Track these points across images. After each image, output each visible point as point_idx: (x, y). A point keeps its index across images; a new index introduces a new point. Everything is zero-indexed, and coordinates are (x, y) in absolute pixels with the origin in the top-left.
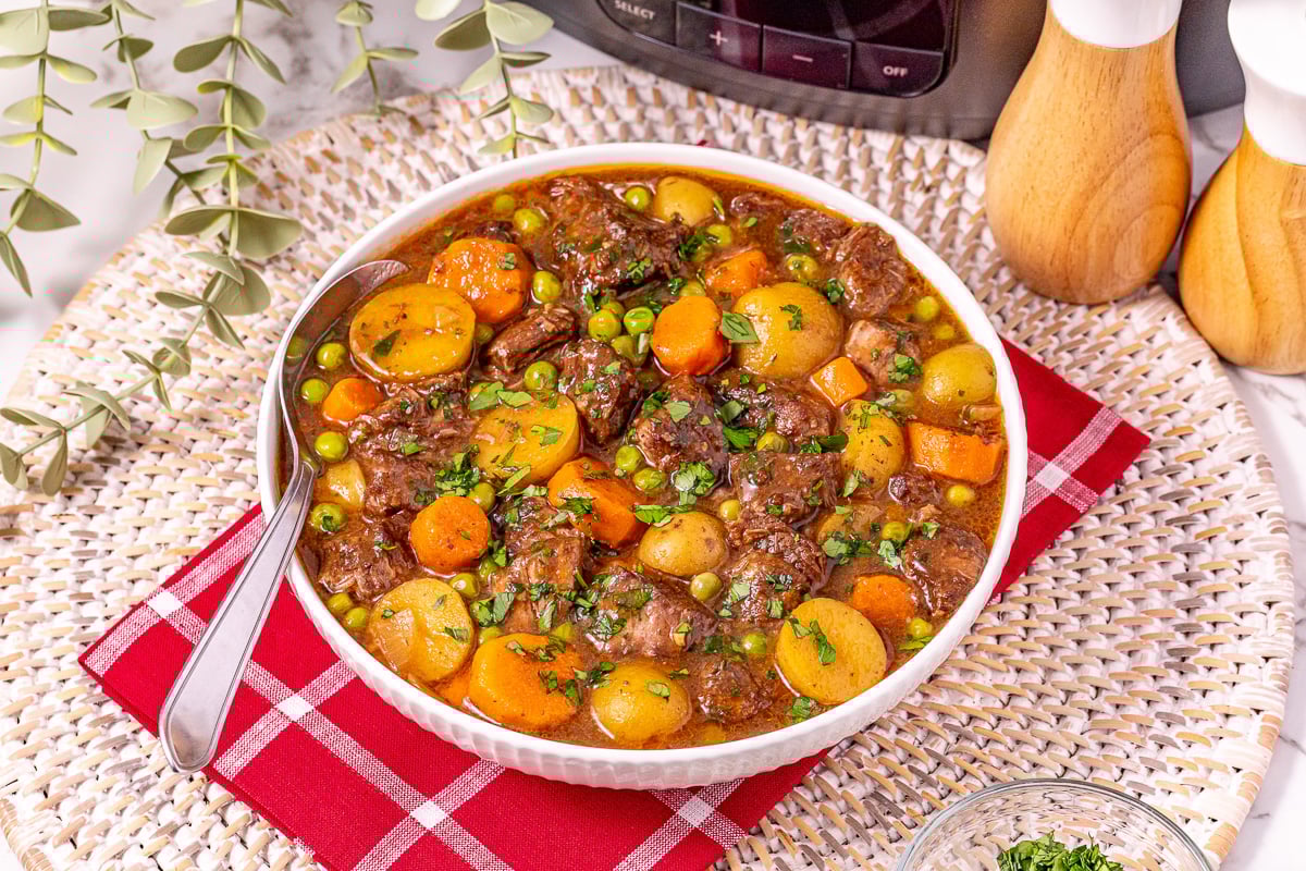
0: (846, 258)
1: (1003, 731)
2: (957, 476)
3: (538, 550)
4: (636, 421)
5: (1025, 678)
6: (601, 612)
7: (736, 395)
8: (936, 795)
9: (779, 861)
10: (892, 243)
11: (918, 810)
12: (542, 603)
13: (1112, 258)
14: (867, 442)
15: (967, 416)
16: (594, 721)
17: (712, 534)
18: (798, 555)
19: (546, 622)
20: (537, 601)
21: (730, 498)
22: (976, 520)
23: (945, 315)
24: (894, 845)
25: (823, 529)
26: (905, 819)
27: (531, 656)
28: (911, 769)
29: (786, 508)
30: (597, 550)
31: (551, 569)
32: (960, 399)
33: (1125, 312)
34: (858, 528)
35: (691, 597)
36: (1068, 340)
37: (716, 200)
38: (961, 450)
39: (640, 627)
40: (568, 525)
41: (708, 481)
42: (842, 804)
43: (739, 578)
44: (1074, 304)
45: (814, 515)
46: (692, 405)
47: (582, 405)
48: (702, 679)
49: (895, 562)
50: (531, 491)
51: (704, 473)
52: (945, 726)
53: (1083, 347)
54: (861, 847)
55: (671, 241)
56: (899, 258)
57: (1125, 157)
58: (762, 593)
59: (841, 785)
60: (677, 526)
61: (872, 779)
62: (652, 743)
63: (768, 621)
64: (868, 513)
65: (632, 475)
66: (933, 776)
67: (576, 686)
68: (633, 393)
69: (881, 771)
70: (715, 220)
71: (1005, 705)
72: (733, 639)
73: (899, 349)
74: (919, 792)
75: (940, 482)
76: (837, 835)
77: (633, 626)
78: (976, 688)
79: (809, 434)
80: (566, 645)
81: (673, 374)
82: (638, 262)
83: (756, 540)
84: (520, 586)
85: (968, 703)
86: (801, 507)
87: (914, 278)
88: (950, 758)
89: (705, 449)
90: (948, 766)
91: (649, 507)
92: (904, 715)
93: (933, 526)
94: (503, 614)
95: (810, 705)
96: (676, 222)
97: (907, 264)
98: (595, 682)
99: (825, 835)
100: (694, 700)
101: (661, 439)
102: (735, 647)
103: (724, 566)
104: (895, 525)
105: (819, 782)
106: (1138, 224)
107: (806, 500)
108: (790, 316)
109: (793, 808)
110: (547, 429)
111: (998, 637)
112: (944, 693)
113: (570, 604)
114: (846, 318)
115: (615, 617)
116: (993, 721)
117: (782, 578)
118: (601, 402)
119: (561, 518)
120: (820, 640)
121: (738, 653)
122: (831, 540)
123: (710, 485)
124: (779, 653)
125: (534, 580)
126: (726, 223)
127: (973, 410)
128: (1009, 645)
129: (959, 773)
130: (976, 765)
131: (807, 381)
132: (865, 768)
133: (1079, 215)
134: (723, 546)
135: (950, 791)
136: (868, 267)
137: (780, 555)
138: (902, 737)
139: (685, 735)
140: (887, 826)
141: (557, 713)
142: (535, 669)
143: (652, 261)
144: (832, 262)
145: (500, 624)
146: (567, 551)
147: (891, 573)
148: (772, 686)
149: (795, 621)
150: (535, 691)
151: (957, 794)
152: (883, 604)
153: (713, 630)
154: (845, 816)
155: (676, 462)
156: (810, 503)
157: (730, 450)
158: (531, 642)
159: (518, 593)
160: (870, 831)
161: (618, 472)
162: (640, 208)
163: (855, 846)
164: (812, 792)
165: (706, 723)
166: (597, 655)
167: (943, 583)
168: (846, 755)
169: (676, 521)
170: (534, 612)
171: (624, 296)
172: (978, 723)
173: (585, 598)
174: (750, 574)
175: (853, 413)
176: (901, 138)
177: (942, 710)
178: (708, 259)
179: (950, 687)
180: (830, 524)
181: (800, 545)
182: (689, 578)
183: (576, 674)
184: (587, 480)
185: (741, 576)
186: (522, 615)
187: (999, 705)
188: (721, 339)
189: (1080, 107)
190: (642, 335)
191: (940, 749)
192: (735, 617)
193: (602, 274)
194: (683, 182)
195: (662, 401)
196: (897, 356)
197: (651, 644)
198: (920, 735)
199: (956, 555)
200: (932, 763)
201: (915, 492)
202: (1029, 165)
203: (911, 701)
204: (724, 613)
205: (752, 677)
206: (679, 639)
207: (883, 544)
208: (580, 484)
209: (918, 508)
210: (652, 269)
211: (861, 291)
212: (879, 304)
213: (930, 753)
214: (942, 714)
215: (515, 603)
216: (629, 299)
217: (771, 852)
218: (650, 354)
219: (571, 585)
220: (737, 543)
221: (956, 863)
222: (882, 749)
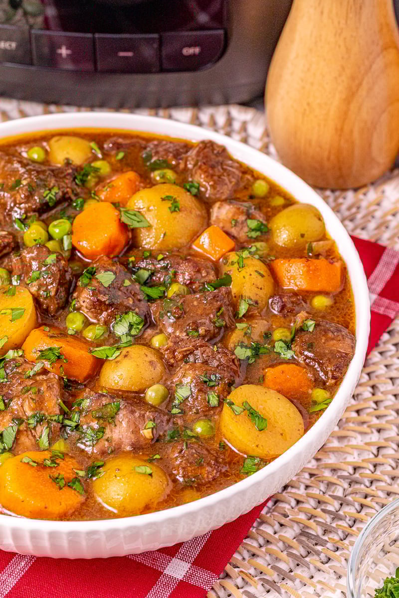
0: (195, 165)
1: (381, 472)
2: (317, 289)
3: (28, 391)
4: (75, 295)
5: (386, 435)
6: (85, 427)
7: (143, 265)
8: (345, 525)
9: (246, 593)
10: (224, 150)
11: (336, 538)
12: (39, 429)
13: (370, 145)
14: (247, 277)
15: (311, 249)
16: (99, 504)
17: (152, 357)
18: (219, 360)
19: (44, 441)
20: (35, 428)
21: (158, 333)
22: (338, 317)
23: (274, 190)
24: (327, 565)
25: (231, 341)
26: (329, 545)
27: (42, 466)
28: (324, 511)
29: (201, 331)
30: (70, 386)
31: (40, 402)
32: (302, 240)
33: (380, 189)
34: (256, 337)
35: (148, 404)
36: (347, 213)
37: (93, 145)
38: (316, 270)
39: (117, 431)
40: (45, 372)
41: (138, 324)
42: (281, 544)
43: (180, 384)
44: (344, 190)
45: (222, 334)
46: (115, 273)
47: (34, 289)
48: (172, 459)
49: (289, 354)
50: (11, 354)
51: (135, 319)
52: (339, 477)
53: (359, 216)
54: (303, 571)
55: (68, 174)
56: (231, 159)
57: (371, 66)
58: (200, 390)
59: (275, 533)
60: (126, 356)
61: (298, 523)
62: (147, 509)
63: (209, 410)
64: (260, 326)
65: (81, 332)
66: (341, 513)
67: (79, 481)
68: (68, 277)
69: (302, 517)
70: (95, 158)
71: (376, 456)
72: (186, 428)
73: (249, 216)
74: (334, 525)
75: (305, 296)
76: (283, 566)
77: (112, 431)
78: (353, 447)
79: (202, 281)
80: (65, 455)
81: (93, 260)
82: (50, 190)
83: (185, 357)
84: (19, 420)
85: (350, 459)
86: (212, 328)
87: (246, 171)
88: (350, 498)
89: (131, 302)
90: (348, 504)
91: (101, 348)
92: (307, 476)
93: (311, 324)
94: (11, 442)
95: (256, 461)
96: (68, 163)
97: (238, 162)
98: (93, 476)
99: (274, 568)
100: (171, 475)
101: (98, 300)
102: (189, 433)
103: (166, 380)
104: (281, 330)
105: (260, 532)
106: (385, 117)
107: (214, 323)
108: (169, 204)
109: (246, 555)
110: (12, 309)
111: (358, 412)
112: (332, 455)
113: (60, 426)
114: (206, 204)
115: (96, 426)
116: (372, 468)
117: (213, 377)
118: (47, 285)
119: (38, 367)
120: (252, 414)
121: (193, 436)
122: (239, 348)
123: (140, 327)
124: (224, 430)
125: (29, 413)
126: (103, 159)
127: (314, 244)
128: (368, 414)
129: (358, 508)
130: (369, 499)
131: (190, 248)
132: (290, 517)
133: (344, 115)
134: (163, 365)
135: (355, 522)
136: (213, 167)
137: (205, 362)
138: (310, 491)
139: (171, 500)
140: (318, 553)
141: (71, 502)
142: (46, 474)
143: (59, 189)
144: (186, 169)
145: (10, 450)
146: (49, 388)
147: (288, 362)
148: (224, 454)
149: (231, 404)
150: (50, 490)
151: (361, 521)
152: (288, 384)
153: (171, 425)
154: (285, 553)
155: (112, 316)
156: (217, 325)
157: (148, 301)
158: (39, 457)
159: (20, 424)
160: (307, 559)
161: (70, 332)
162: (40, 160)
163: (298, 571)
164: (257, 540)
165: (183, 489)
166: (89, 458)
167: (329, 360)
168: (274, 511)
169: (124, 352)
170: (34, 436)
171: (45, 216)
172: (362, 471)
173: (70, 419)
174: (187, 380)
175: (230, 261)
176: (196, 110)
177: (334, 467)
178: (97, 184)
179: (334, 451)
180: (235, 337)
181: (219, 353)
182: (143, 391)
183: (77, 474)
184: (51, 337)
185: (181, 382)
186: (25, 440)
187: (372, 456)
188: (124, 227)
189: (335, 35)
190: (65, 238)
191: (339, 493)
192: (183, 412)
193: (25, 203)
194: (65, 139)
195: (93, 274)
196: (249, 222)
197: (126, 441)
198: (322, 487)
199: (333, 339)
200: (336, 504)
201: (289, 305)
202: (303, 88)
203: (309, 466)
204: (175, 411)
205: (207, 450)
206: (147, 433)
207: (276, 344)
208: (48, 340)
209: (295, 316)
210: (60, 194)
211: (211, 183)
212: (226, 190)
213: (335, 498)
214: (334, 470)
215: (19, 432)
216: (48, 218)
217: (238, 588)
218: (73, 249)
219: (58, 412)
220: (172, 361)
221: (377, 568)
222: (298, 502)
